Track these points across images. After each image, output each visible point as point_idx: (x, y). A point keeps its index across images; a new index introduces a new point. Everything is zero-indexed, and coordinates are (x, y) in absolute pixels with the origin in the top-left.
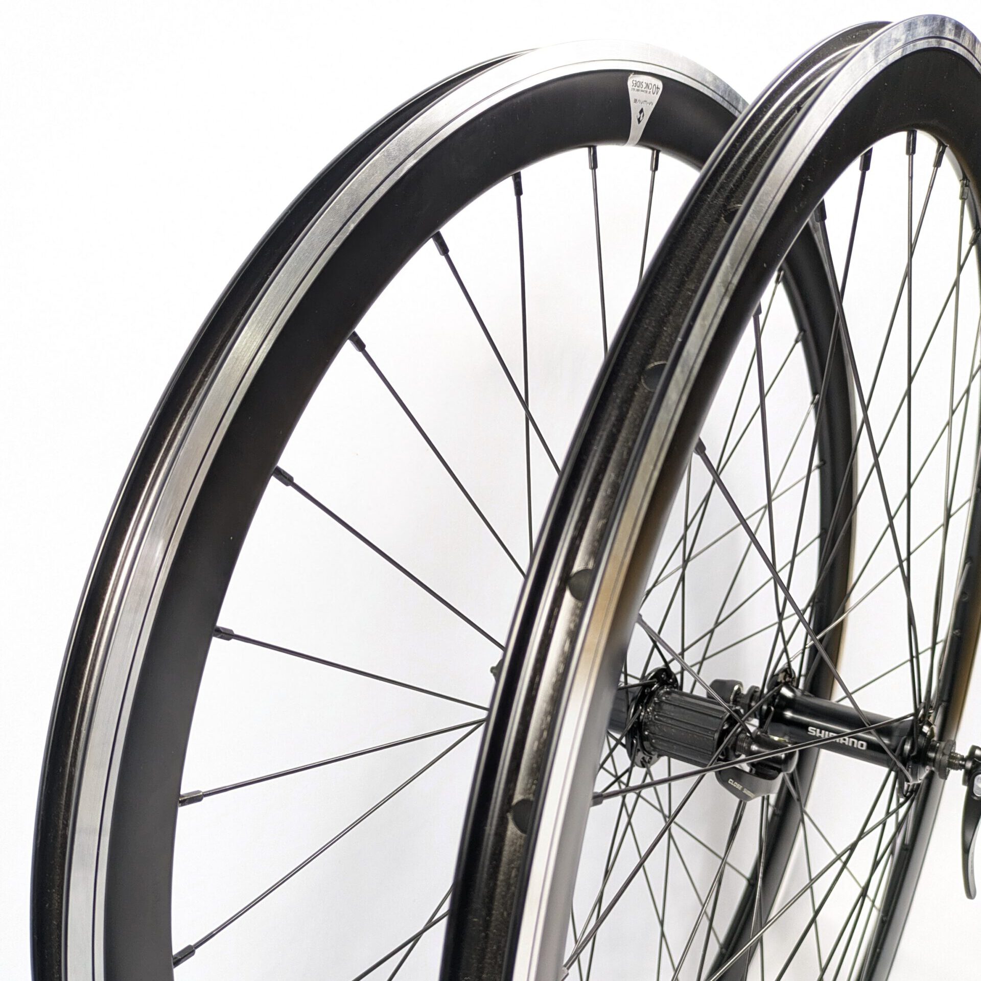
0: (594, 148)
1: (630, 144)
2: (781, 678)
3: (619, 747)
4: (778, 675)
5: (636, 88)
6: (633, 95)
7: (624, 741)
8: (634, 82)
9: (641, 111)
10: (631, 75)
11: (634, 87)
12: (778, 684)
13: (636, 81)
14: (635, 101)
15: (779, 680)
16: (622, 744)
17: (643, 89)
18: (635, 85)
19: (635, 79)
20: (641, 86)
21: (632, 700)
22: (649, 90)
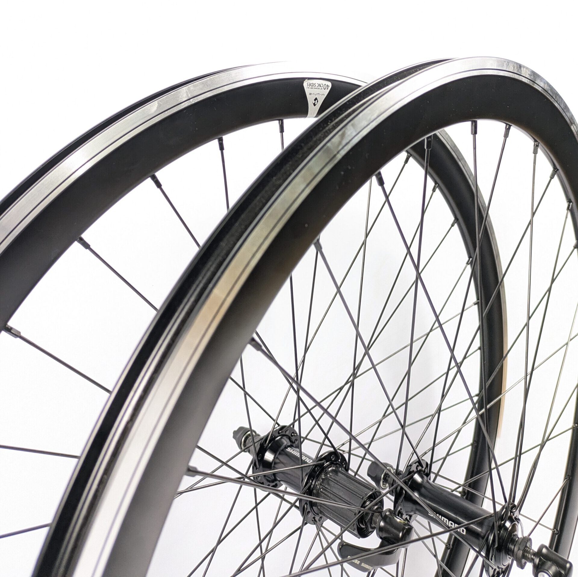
0: (282, 121)
1: (309, 117)
2: (414, 468)
3: (293, 508)
4: (411, 465)
5: (311, 87)
6: (307, 91)
7: (297, 504)
8: (309, 84)
9: (316, 99)
10: (306, 80)
11: (308, 87)
12: (410, 473)
13: (310, 83)
14: (310, 94)
15: (411, 470)
16: (296, 507)
17: (316, 87)
18: (309, 85)
19: (309, 82)
20: (314, 86)
21: (306, 475)
22: (320, 88)
